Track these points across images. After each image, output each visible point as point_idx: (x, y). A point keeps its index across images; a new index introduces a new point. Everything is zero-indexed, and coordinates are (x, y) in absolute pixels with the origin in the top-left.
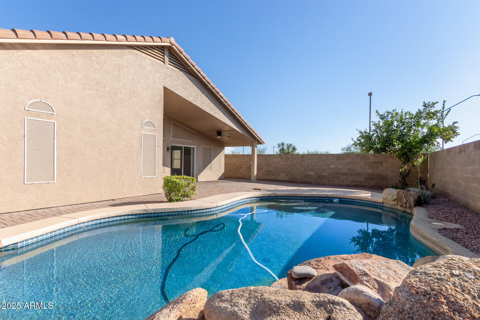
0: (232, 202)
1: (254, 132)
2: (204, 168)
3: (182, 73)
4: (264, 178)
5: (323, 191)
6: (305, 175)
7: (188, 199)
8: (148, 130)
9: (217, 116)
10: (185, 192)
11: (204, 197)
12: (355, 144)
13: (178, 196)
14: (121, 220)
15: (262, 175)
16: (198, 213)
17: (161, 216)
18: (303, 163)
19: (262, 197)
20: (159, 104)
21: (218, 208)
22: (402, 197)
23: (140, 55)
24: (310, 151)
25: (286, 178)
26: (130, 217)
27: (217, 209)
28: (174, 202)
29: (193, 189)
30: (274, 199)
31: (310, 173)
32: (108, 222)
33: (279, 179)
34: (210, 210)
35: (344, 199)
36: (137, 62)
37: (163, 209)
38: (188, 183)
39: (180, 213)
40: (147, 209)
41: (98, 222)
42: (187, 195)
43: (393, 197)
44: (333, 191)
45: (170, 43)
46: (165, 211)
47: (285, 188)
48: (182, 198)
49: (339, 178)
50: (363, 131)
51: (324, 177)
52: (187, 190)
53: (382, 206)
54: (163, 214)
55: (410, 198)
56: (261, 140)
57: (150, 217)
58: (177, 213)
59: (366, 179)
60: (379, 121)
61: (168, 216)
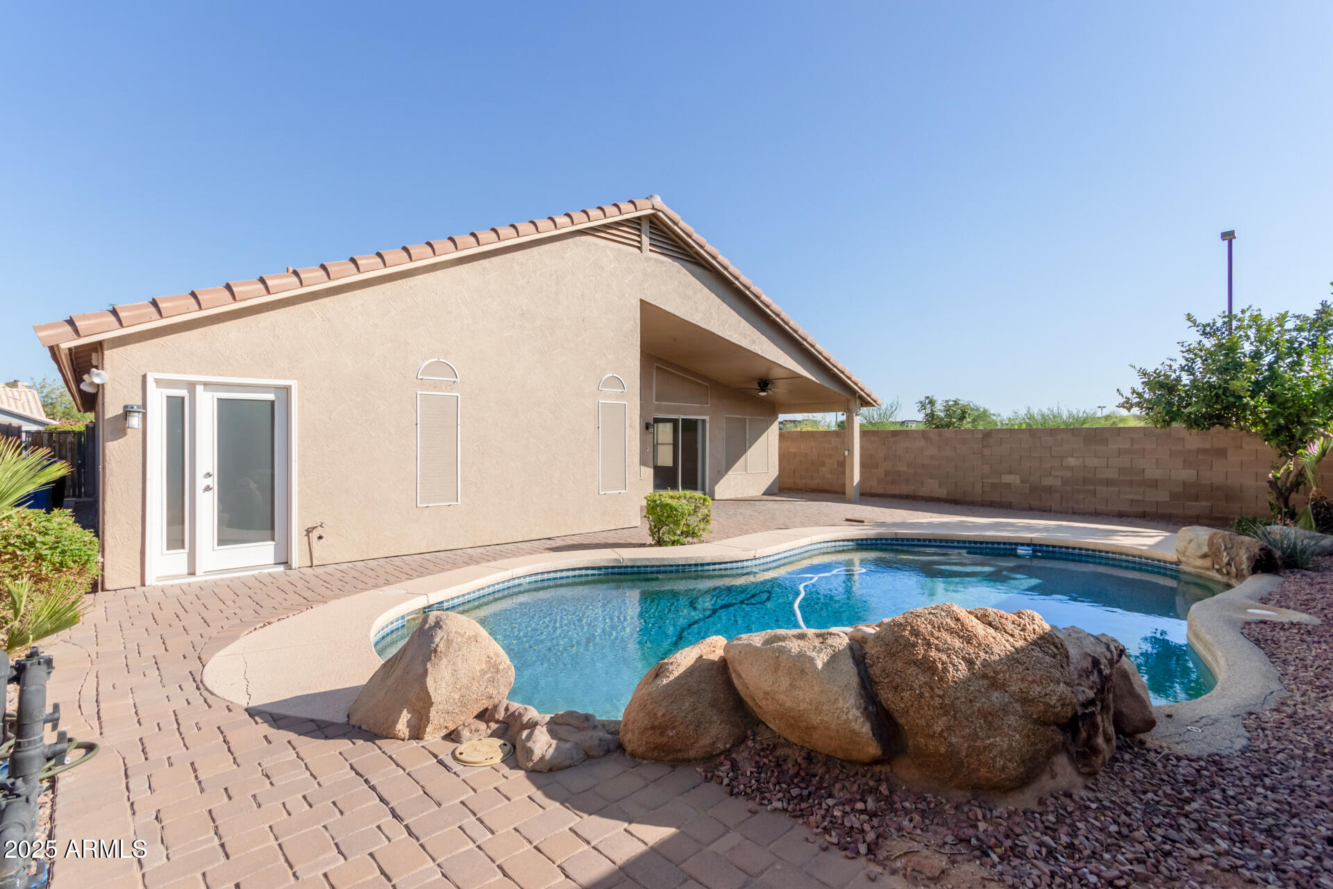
0: (790, 550)
1: (849, 378)
2: (728, 468)
3: (676, 265)
4: (881, 491)
5: (1028, 528)
6: (992, 483)
7: (695, 540)
8: (610, 397)
9: (757, 348)
10: (688, 525)
11: (729, 537)
12: (1128, 405)
13: (675, 534)
14: (574, 576)
15: (876, 483)
16: (715, 570)
17: (644, 573)
18: (987, 452)
19: (862, 540)
20: (631, 338)
21: (758, 562)
22: (1219, 549)
23: (595, 245)
24: (1035, 411)
25: (942, 492)
26: (590, 572)
27: (754, 562)
28: (666, 545)
29: (706, 519)
30: (888, 544)
31: (1007, 479)
32: (554, 579)
33: (921, 494)
34: (740, 564)
35: (1077, 551)
36: (589, 260)
37: (648, 559)
38: (696, 507)
39: (681, 567)
40: (618, 557)
41: (539, 577)
42: (693, 533)
43: (1201, 548)
44: (1059, 529)
45: (653, 208)
46: (653, 564)
47: (931, 517)
48: (683, 539)
49: (1094, 493)
50: (1150, 370)
51: (1049, 490)
52: (692, 521)
53: (1177, 571)
54: (648, 569)
55: (1240, 551)
56: (869, 396)
57: (625, 574)
58: (675, 568)
59: (1174, 496)
60: (1201, 341)
61: (658, 572)
